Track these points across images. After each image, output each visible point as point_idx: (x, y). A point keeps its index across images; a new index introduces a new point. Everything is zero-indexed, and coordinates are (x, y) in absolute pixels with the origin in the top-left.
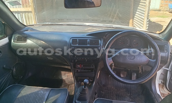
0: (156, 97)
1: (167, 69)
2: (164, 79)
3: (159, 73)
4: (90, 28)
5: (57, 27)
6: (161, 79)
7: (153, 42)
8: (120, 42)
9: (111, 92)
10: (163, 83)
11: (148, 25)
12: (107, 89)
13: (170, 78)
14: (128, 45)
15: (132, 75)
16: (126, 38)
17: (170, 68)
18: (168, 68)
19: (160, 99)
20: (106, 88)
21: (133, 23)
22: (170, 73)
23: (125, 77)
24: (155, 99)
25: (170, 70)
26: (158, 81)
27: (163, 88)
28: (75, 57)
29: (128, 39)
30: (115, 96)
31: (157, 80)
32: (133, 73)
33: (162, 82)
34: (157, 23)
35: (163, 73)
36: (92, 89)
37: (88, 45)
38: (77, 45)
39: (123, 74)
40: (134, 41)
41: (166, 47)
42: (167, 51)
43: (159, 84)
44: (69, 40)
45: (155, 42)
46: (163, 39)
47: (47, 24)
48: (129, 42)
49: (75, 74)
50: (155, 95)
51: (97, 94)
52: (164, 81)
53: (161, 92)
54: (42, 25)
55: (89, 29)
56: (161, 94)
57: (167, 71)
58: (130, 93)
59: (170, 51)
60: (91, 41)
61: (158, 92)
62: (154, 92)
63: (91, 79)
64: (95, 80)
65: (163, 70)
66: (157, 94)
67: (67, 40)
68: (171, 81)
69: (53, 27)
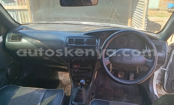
0: (153, 98)
1: (165, 69)
2: (162, 80)
3: (157, 73)
4: (88, 27)
5: (54, 26)
6: (158, 79)
7: (150, 42)
8: (118, 42)
9: (108, 93)
10: (161, 84)
11: (146, 25)
12: (105, 90)
14: (125, 45)
15: (130, 75)
17: (167, 68)
20: (103, 89)
21: (131, 22)
22: (167, 74)
23: (123, 77)
24: (153, 100)
25: (168, 70)
26: (155, 82)
27: (160, 89)
29: (125, 39)
30: (112, 96)
32: (130, 74)
34: (156, 22)
35: (161, 74)
36: (89, 90)
37: (85, 45)
38: (74, 45)
39: (121, 75)
40: (132, 41)
41: (164, 47)
42: (165, 51)
43: (156, 84)
44: (66, 39)
45: (152, 41)
46: (160, 38)
47: (43, 23)
48: (126, 42)
49: (71, 74)
51: (94, 95)
52: (161, 82)
53: (159, 92)
54: (38, 24)
55: (86, 28)
56: (159, 94)
57: (165, 71)
58: (128, 93)
59: (168, 51)
60: (88, 40)
61: (156, 93)
62: (151, 92)
63: (88, 80)
64: (92, 80)
65: (160, 70)
66: (154, 95)
67: (64, 39)
68: (168, 81)
69: (49, 26)
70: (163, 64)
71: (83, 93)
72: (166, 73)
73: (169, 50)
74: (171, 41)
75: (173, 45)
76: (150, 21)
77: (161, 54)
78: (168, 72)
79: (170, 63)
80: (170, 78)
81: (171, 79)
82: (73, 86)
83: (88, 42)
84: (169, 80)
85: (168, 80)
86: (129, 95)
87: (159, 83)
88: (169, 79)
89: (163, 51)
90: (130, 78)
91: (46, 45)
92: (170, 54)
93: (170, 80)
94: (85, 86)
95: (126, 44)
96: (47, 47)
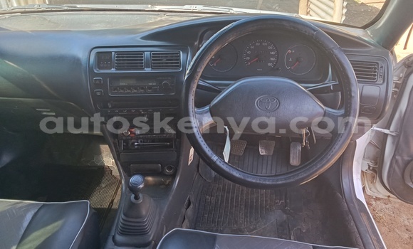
0: (351, 209)
1: (386, 131)
2: (378, 160)
3: (362, 143)
4: (163, 18)
5: (64, 16)
6: (368, 158)
8: (248, 58)
9: (232, 198)
10: (374, 170)
11: (345, 11)
12: (224, 190)
13: (394, 157)
14: (269, 64)
15: (291, 149)
16: (266, 44)
17: (392, 128)
18: (388, 127)
19: (362, 214)
20: (221, 186)
21: (308, 6)
22: (393, 143)
23: (272, 153)
24: (350, 216)
25: (394, 134)
26: (358, 165)
27: (372, 182)
28: (110, 106)
29: (270, 48)
30: (243, 207)
31: (358, 162)
32: (292, 144)
33: (369, 167)
35: (374, 142)
36: (171, 198)
37: (148, 70)
38: (113, 70)
39: (266, 148)
40: (290, 51)
41: (382, 67)
42: (386, 79)
43: (362, 171)
44: (87, 54)
45: (345, 51)
46: (373, 41)
47: (36, 10)
48: (272, 56)
50: (351, 205)
51: (191, 206)
52: (376, 165)
53: (369, 192)
54: (22, 13)
55: (159, 19)
56: (368, 197)
57: (386, 135)
58: (286, 197)
59: (395, 78)
60: (154, 55)
61: (360, 196)
62: (346, 195)
63: (170, 168)
64: (181, 170)
65: (374, 133)
66: (354, 200)
67: (81, 54)
68: (394, 164)
69: (50, 17)
70: (379, 117)
71: (144, 212)
72: (389, 141)
73: (398, 76)
74: (405, 48)
75: (411, 60)
76: (357, 3)
77: (372, 90)
78: (396, 139)
79: (401, 112)
80: (401, 155)
81: (402, 159)
82: (126, 189)
83: (156, 60)
84: (397, 161)
85: (394, 162)
86: (288, 201)
87: (369, 168)
88: (398, 157)
89: (380, 81)
90: (291, 155)
91: (33, 76)
92: (401, 87)
93: (400, 161)
94: (162, 186)
95: (272, 62)
96: (37, 79)
